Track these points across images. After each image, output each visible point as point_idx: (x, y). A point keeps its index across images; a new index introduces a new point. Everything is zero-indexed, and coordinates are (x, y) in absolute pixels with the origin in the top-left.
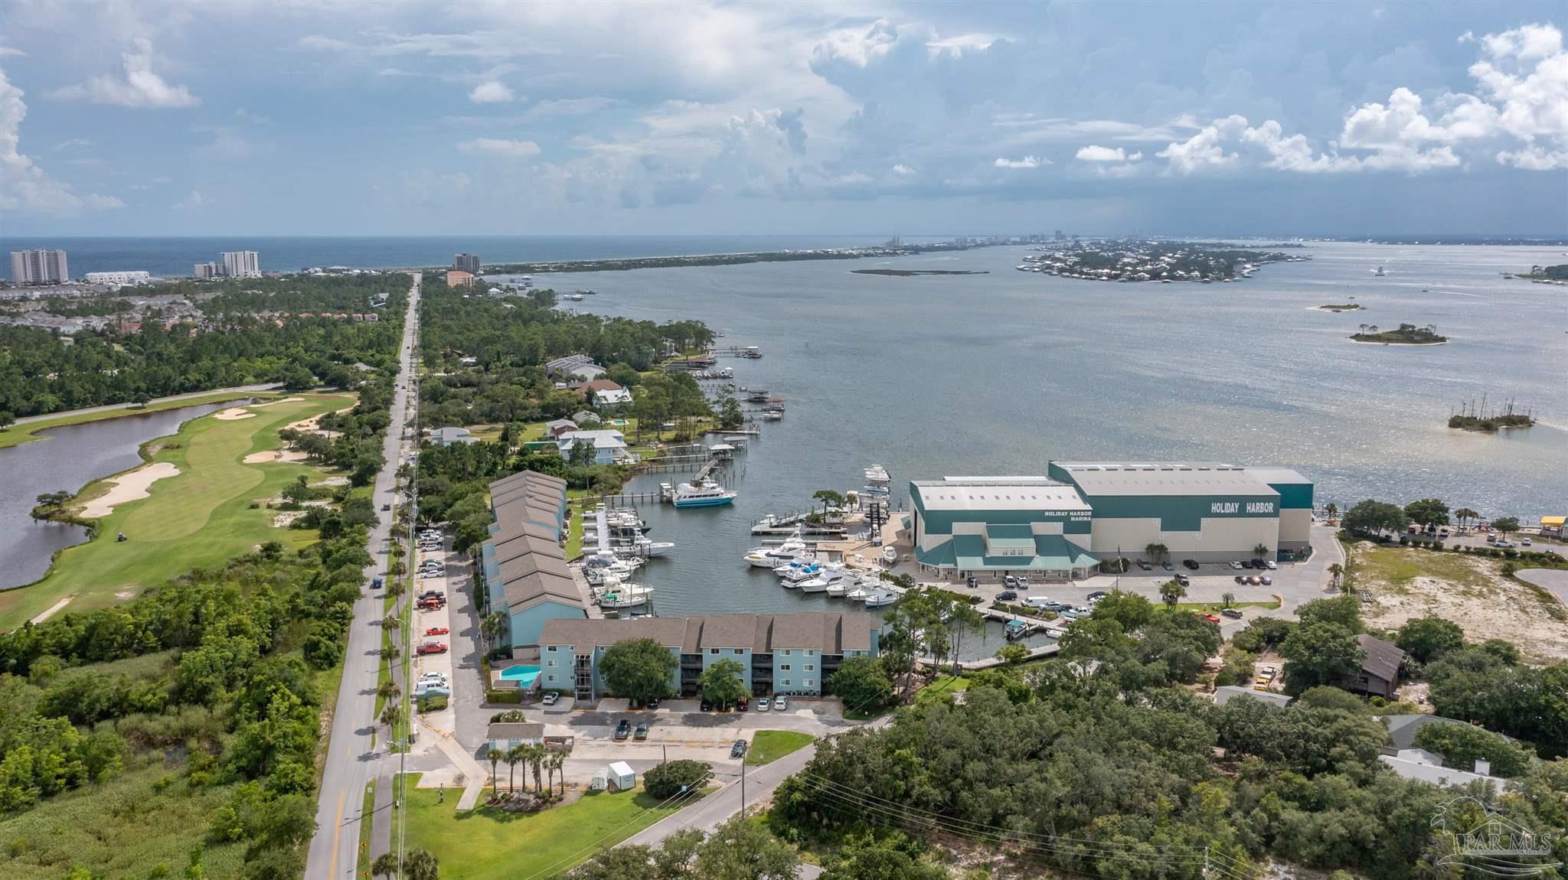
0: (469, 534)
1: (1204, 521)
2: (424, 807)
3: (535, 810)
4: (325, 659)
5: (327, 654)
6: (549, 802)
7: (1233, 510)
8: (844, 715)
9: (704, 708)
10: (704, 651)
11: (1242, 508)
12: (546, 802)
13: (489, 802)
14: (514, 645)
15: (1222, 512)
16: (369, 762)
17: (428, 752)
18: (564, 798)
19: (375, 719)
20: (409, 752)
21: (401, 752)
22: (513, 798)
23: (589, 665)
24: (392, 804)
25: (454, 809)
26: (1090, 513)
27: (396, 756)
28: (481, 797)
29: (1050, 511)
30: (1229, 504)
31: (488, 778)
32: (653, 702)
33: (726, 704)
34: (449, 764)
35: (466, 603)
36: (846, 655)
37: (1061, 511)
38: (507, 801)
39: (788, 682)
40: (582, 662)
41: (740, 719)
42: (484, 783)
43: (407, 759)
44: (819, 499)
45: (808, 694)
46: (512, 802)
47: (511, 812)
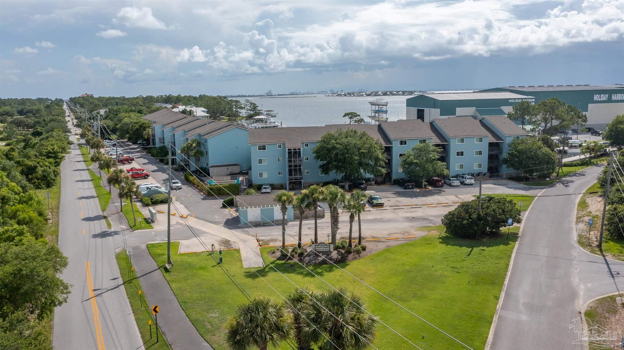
0: (141, 126)
1: (590, 106)
2: (202, 268)
3: (342, 261)
4: (42, 180)
5: (44, 176)
6: (354, 251)
7: (605, 99)
8: (524, 184)
9: (408, 185)
10: (394, 142)
11: (610, 97)
12: (349, 252)
13: (279, 259)
14: (210, 165)
15: (599, 100)
16: (111, 237)
17: (174, 227)
18: (366, 247)
19: (103, 210)
20: (153, 228)
21: (143, 229)
22: (307, 252)
23: (300, 156)
24: (159, 268)
25: (242, 267)
26: (534, 100)
27: (139, 232)
28: (265, 255)
29: (511, 99)
30: (603, 95)
31: (258, 240)
32: (362, 184)
33: (424, 183)
34: (204, 233)
35: (148, 161)
36: (508, 140)
37: (518, 99)
38: (301, 255)
39: (462, 167)
40: (294, 154)
41: (444, 191)
42: (257, 244)
43: (153, 233)
44: (347, 117)
45: (478, 175)
46: (309, 255)
47: (313, 266)
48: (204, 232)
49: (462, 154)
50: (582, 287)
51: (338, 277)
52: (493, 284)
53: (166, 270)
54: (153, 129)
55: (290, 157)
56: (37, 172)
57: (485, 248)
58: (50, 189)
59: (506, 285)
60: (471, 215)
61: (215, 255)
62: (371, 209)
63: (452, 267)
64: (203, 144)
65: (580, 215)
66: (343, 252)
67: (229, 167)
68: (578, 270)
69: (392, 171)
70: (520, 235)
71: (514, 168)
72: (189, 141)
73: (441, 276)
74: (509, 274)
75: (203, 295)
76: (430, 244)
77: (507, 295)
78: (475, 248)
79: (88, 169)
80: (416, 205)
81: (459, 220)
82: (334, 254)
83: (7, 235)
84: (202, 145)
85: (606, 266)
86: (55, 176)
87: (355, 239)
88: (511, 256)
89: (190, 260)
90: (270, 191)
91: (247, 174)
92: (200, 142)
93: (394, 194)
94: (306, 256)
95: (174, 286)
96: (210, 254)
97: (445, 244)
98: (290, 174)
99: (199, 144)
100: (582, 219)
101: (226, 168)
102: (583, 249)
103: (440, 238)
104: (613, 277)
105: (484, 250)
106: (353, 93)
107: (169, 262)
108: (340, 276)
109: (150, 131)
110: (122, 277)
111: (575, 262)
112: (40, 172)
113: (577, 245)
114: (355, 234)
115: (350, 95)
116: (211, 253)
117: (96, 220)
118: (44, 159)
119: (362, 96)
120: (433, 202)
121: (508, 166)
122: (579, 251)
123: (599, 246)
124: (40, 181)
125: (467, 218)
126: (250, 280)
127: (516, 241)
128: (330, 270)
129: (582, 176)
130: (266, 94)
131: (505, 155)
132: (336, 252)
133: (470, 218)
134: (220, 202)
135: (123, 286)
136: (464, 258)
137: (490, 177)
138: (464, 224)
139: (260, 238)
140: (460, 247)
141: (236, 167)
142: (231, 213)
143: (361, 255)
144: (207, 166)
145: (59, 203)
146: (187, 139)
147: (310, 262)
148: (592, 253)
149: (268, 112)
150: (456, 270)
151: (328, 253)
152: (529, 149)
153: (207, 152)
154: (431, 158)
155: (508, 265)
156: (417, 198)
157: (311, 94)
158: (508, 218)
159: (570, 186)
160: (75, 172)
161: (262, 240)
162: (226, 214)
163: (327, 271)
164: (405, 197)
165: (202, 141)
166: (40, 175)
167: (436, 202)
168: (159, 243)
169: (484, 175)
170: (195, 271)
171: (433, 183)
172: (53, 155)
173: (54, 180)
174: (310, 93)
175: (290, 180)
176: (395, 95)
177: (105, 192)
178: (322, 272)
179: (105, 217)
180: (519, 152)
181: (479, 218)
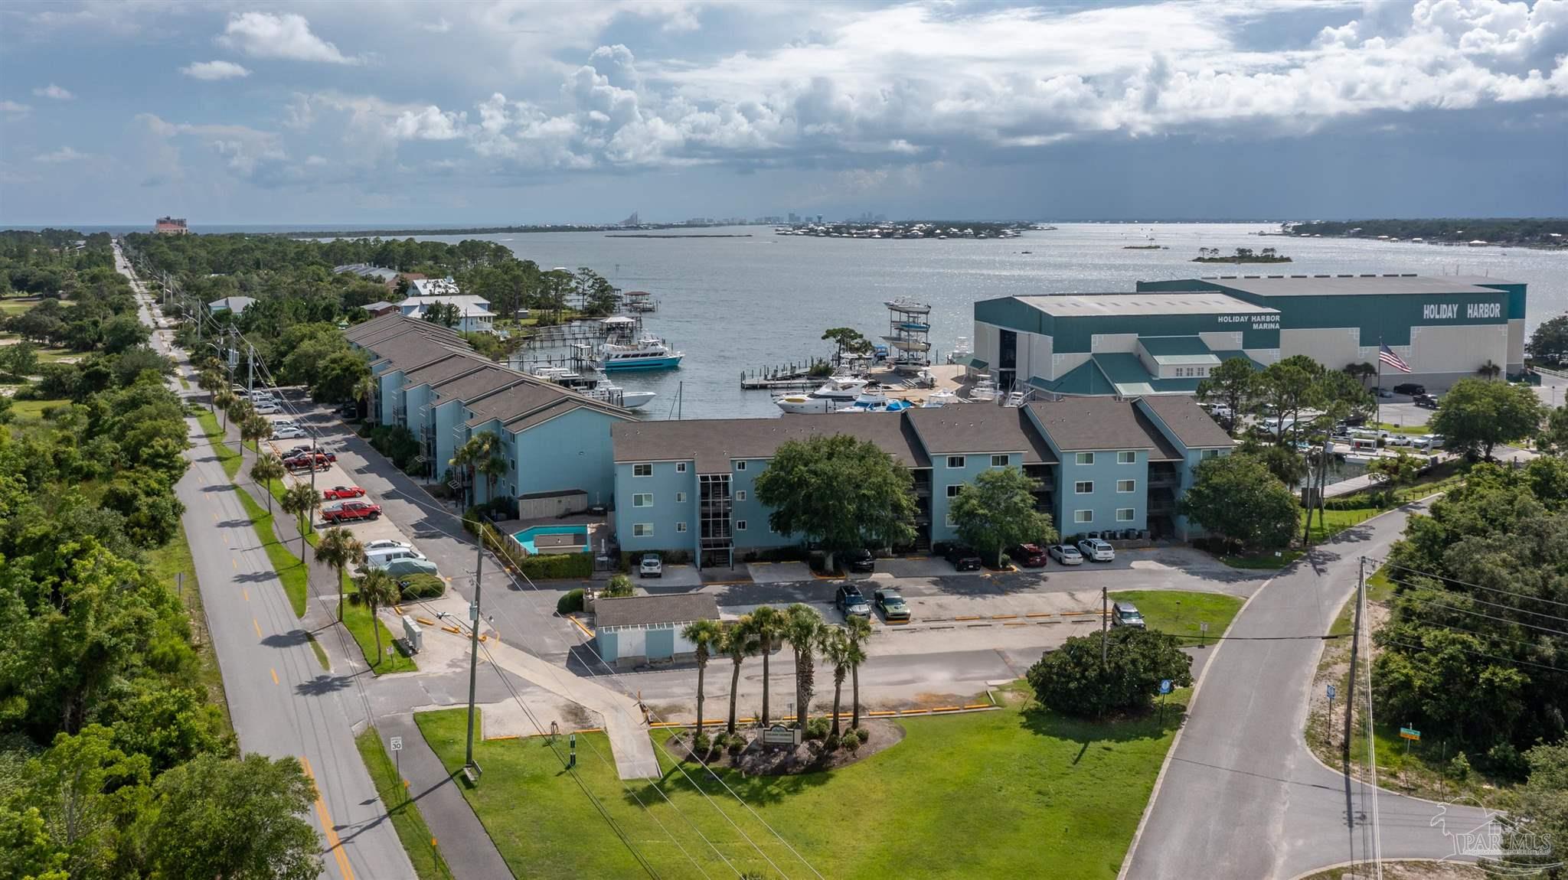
0: (346, 369)
1: (1416, 331)
2: (536, 779)
3: (818, 770)
4: (150, 528)
5: (153, 518)
6: (843, 745)
7: (1450, 314)
8: (1226, 563)
9: (966, 564)
10: (935, 461)
11: (1462, 312)
12: (832, 746)
13: (690, 758)
14: (521, 492)
15: (1437, 317)
16: (335, 694)
17: (461, 667)
18: (867, 734)
19: (300, 615)
20: (416, 670)
21: (397, 671)
22: (746, 743)
23: (726, 493)
24: (452, 777)
25: (616, 778)
26: (1278, 318)
27: (390, 680)
28: (661, 748)
29: (1224, 315)
30: (1445, 306)
31: (643, 708)
32: (864, 558)
33: (1003, 557)
34: (528, 686)
35: (365, 463)
36: (1193, 459)
37: (1240, 315)
38: (734, 750)
39: (1088, 516)
40: (713, 488)
41: (1045, 579)
42: (640, 717)
43: (421, 683)
44: (832, 340)
45: (1127, 535)
46: (750, 751)
47: (761, 778)
48: (528, 684)
49: (1088, 487)
50: (1285, 846)
51: (809, 808)
52: (1112, 835)
53: (469, 785)
54: (378, 381)
55: (704, 495)
56: (138, 509)
57: (1112, 744)
58: (165, 548)
59: (1139, 838)
60: (1086, 670)
61: (559, 745)
62: (882, 626)
63: (1039, 793)
64: (505, 444)
65: (1329, 659)
66: (820, 744)
67: (563, 499)
68: (1287, 805)
69: (930, 524)
70: (1189, 712)
71: (1204, 526)
72: (474, 437)
73: (1014, 813)
74: (1148, 811)
75: (549, 844)
76: (1002, 728)
77: (1137, 861)
78: (1091, 744)
79: (234, 487)
80: (981, 618)
81: (1063, 679)
82: (803, 751)
83: (159, 710)
84: (502, 447)
85: (1344, 797)
86: (176, 515)
87: (845, 709)
88: (1159, 767)
89: (509, 756)
90: (659, 571)
91: (602, 514)
92: (498, 439)
93: (935, 583)
94: (745, 753)
95: (489, 821)
96: (549, 743)
97: (1031, 731)
98: (705, 533)
99: (496, 443)
100: (1330, 670)
101: (556, 499)
102: (1311, 754)
103: (1022, 714)
104: (1351, 826)
105: (1109, 749)
106: (848, 228)
107: (470, 763)
108: (815, 804)
109: (370, 385)
110: (383, 799)
111: (1285, 786)
112: (145, 510)
113: (1300, 741)
114: (847, 699)
115: (841, 233)
116: (549, 741)
117: (294, 644)
118: (146, 473)
119: (870, 237)
120: (1017, 609)
121: (1191, 519)
122: (1303, 759)
123: (1345, 747)
124: (145, 530)
125: (1078, 676)
126: (635, 809)
127: (1177, 729)
128: (796, 789)
129: (1362, 541)
130: (626, 222)
131: (1184, 495)
132: (806, 745)
133: (1083, 676)
134: (553, 597)
135: (388, 822)
136: (1065, 770)
137: (1153, 538)
138: (1070, 690)
139: (647, 702)
140: (1062, 739)
141: (579, 497)
142: (578, 629)
143: (858, 752)
144: (513, 493)
145: (197, 590)
146: (469, 432)
147: (752, 768)
148: (1326, 764)
149: (634, 298)
150: (1046, 799)
151: (790, 748)
152: (1238, 485)
153: (513, 462)
154: (1016, 503)
155: (1150, 790)
156: (984, 598)
157: (740, 224)
158: (1161, 680)
159: (1329, 571)
160: (207, 494)
161: (652, 708)
162: (567, 634)
163: (789, 793)
164: (958, 593)
165: (502, 437)
166: (145, 515)
167: (1025, 611)
168: (438, 711)
169: (1140, 536)
170: (525, 787)
171: (1023, 558)
172: (165, 462)
173: (174, 526)
174: (738, 222)
175: (705, 546)
176: (954, 236)
177: (291, 563)
178: (778, 794)
179: (310, 637)
180: (1215, 489)
181: (1103, 677)
